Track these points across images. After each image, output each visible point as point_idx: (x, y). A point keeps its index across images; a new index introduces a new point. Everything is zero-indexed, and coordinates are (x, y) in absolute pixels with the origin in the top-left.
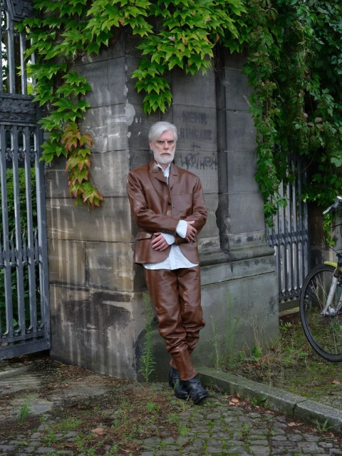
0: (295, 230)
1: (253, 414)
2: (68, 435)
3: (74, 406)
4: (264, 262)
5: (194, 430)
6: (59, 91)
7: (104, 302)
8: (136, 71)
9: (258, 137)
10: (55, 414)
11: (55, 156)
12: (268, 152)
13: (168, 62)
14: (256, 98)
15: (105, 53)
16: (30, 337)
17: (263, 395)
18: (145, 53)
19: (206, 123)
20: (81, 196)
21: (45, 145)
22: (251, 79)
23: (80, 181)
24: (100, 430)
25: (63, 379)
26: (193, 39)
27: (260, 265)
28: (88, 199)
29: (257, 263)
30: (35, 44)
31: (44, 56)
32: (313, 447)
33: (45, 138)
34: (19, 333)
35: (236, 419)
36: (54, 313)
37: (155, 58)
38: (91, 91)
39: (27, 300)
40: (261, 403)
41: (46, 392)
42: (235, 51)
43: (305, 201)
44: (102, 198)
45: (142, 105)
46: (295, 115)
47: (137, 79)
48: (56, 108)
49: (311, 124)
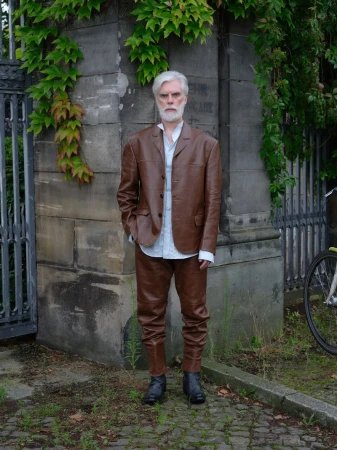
0: (311, 211)
1: (240, 406)
2: (46, 421)
3: (56, 392)
4: (268, 245)
5: (176, 420)
6: (48, 57)
7: (93, 284)
8: (130, 38)
9: (264, 111)
10: (35, 400)
11: (44, 127)
12: (274, 127)
13: (164, 29)
14: (262, 67)
15: (97, 18)
16: (15, 319)
17: (252, 386)
18: (139, 19)
19: (206, 94)
20: (69, 171)
21: (33, 115)
22: (258, 47)
23: (69, 154)
24: (78, 416)
25: (47, 364)
26: (191, 5)
27: (264, 249)
28: (77, 175)
29: (260, 246)
30: (24, 5)
31: (34, 18)
32: (295, 440)
33: (34, 106)
34: (4, 315)
35: (221, 410)
36: (40, 294)
37: (150, 24)
38: (83, 59)
39: (12, 280)
40: (250, 394)
41: (28, 377)
42: (240, 17)
43: (323, 179)
44: (91, 174)
45: (136, 75)
46: (309, 86)
47: (130, 47)
48: (46, 75)
49: (329, 95)
